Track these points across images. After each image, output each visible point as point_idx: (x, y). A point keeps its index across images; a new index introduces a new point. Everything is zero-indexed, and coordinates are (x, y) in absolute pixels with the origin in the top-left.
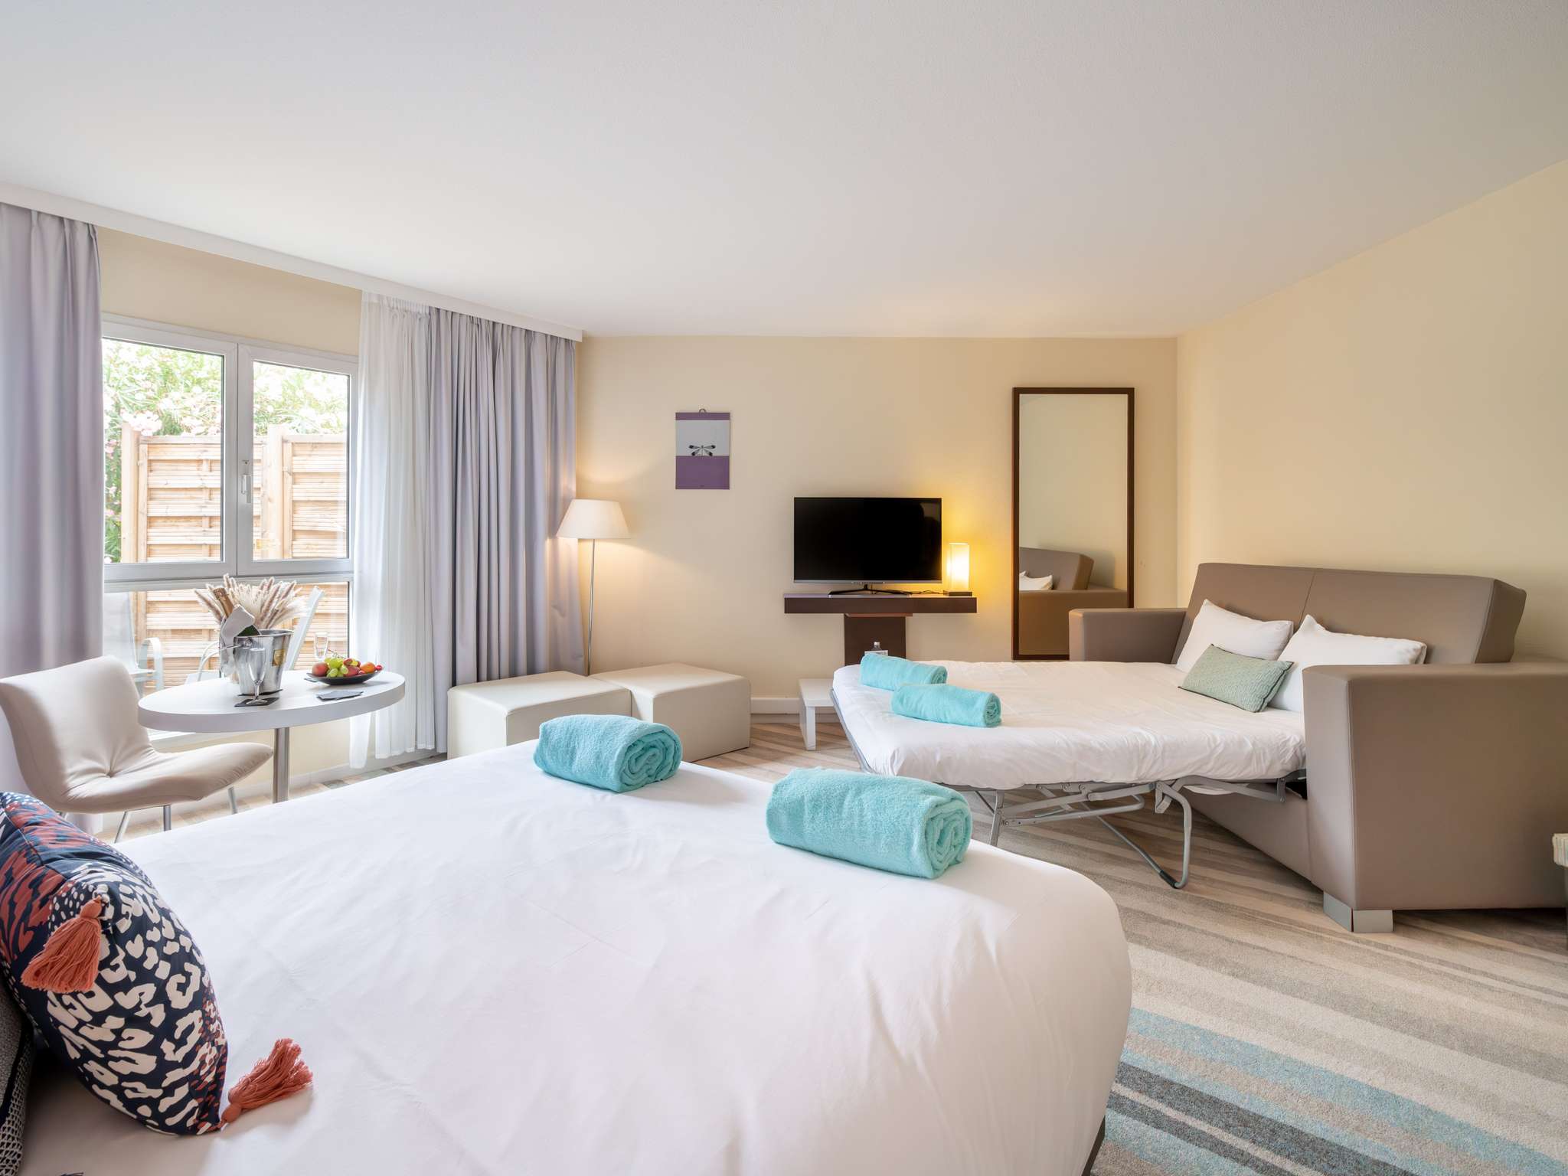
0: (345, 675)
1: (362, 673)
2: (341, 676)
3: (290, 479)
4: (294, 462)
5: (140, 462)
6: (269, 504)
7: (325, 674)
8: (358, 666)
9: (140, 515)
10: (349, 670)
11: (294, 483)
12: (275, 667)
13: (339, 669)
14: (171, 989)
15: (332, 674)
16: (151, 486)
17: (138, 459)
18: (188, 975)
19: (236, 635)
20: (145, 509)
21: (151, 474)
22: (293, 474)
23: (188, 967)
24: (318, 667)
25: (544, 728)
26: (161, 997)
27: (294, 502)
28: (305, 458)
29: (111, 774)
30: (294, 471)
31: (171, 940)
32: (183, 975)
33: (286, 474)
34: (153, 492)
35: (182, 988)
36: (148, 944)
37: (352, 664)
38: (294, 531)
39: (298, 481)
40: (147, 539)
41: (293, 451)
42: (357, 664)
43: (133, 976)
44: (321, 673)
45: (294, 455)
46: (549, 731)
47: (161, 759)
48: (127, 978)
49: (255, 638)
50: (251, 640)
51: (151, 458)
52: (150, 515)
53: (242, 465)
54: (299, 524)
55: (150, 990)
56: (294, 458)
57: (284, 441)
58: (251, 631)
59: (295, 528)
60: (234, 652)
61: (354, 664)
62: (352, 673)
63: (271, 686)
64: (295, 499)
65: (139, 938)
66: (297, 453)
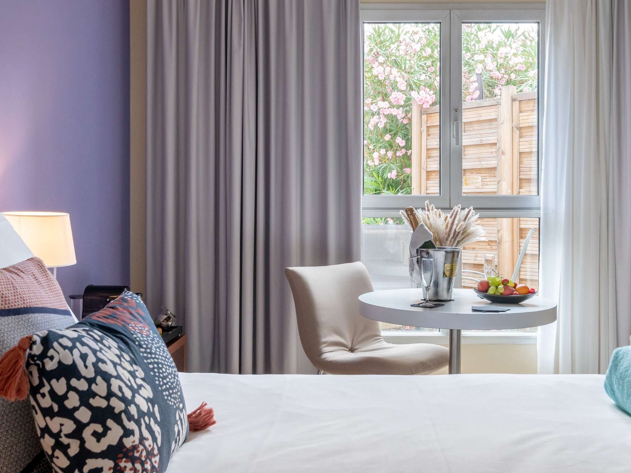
0: (501, 294)
1: (516, 294)
2: (498, 294)
3: (517, 133)
4: (521, 118)
5: (422, 128)
6: (503, 157)
7: (487, 291)
8: (515, 287)
9: (422, 170)
10: (505, 290)
11: (521, 137)
12: (447, 278)
13: (497, 287)
14: (87, 434)
15: (491, 291)
16: (429, 147)
17: (421, 127)
18: (106, 429)
19: (418, 247)
20: (425, 166)
21: (428, 137)
22: (520, 129)
23: (110, 423)
24: (481, 283)
25: (617, 353)
26: (77, 434)
27: (520, 153)
28: (528, 114)
29: (352, 350)
30: (521, 126)
31: (101, 397)
32: (102, 427)
33: (515, 129)
34: (430, 152)
35: (98, 436)
36: (70, 388)
37: (508, 284)
38: (520, 179)
39: (524, 134)
40: (427, 189)
41: (520, 107)
42: (513, 285)
43: (56, 408)
44: (483, 289)
45: (521, 112)
46: (621, 356)
47: (387, 346)
48: (51, 407)
49: (431, 251)
50: (428, 253)
51: (429, 125)
52: (428, 170)
53: (453, 112)
54: (525, 173)
55: (69, 426)
56: (521, 114)
57: (513, 100)
58: (428, 245)
59: (522, 177)
60: (418, 262)
61: (511, 285)
62: (508, 292)
63: (444, 295)
64: (521, 151)
65: (63, 381)
66: (523, 109)
